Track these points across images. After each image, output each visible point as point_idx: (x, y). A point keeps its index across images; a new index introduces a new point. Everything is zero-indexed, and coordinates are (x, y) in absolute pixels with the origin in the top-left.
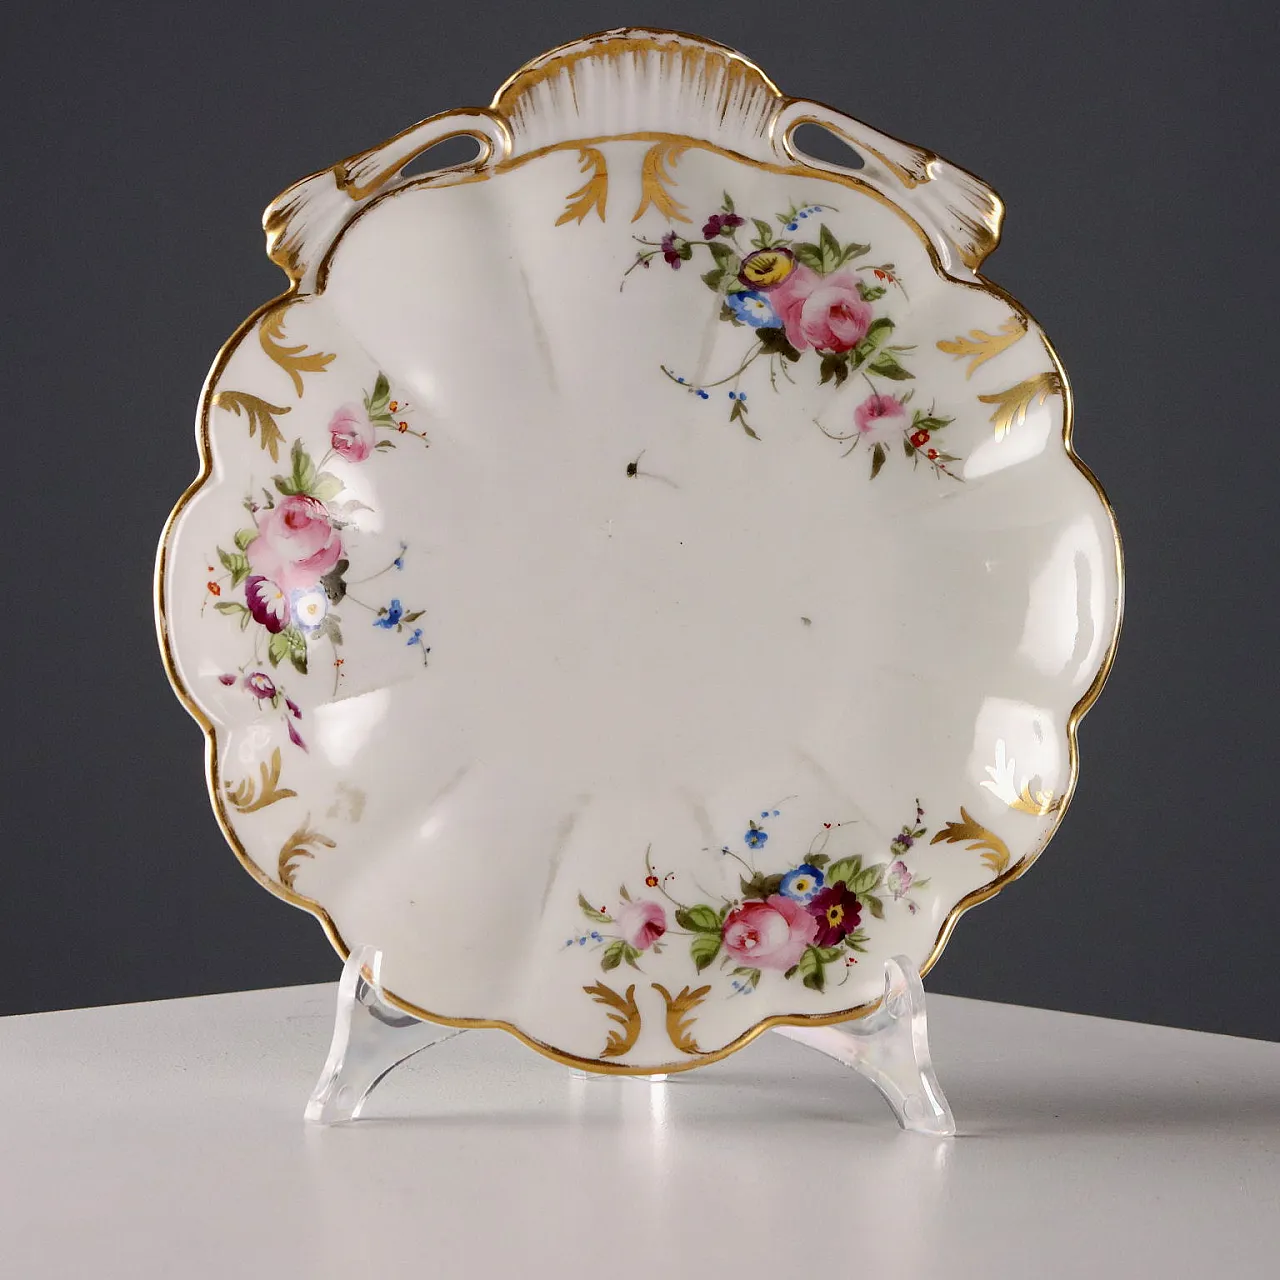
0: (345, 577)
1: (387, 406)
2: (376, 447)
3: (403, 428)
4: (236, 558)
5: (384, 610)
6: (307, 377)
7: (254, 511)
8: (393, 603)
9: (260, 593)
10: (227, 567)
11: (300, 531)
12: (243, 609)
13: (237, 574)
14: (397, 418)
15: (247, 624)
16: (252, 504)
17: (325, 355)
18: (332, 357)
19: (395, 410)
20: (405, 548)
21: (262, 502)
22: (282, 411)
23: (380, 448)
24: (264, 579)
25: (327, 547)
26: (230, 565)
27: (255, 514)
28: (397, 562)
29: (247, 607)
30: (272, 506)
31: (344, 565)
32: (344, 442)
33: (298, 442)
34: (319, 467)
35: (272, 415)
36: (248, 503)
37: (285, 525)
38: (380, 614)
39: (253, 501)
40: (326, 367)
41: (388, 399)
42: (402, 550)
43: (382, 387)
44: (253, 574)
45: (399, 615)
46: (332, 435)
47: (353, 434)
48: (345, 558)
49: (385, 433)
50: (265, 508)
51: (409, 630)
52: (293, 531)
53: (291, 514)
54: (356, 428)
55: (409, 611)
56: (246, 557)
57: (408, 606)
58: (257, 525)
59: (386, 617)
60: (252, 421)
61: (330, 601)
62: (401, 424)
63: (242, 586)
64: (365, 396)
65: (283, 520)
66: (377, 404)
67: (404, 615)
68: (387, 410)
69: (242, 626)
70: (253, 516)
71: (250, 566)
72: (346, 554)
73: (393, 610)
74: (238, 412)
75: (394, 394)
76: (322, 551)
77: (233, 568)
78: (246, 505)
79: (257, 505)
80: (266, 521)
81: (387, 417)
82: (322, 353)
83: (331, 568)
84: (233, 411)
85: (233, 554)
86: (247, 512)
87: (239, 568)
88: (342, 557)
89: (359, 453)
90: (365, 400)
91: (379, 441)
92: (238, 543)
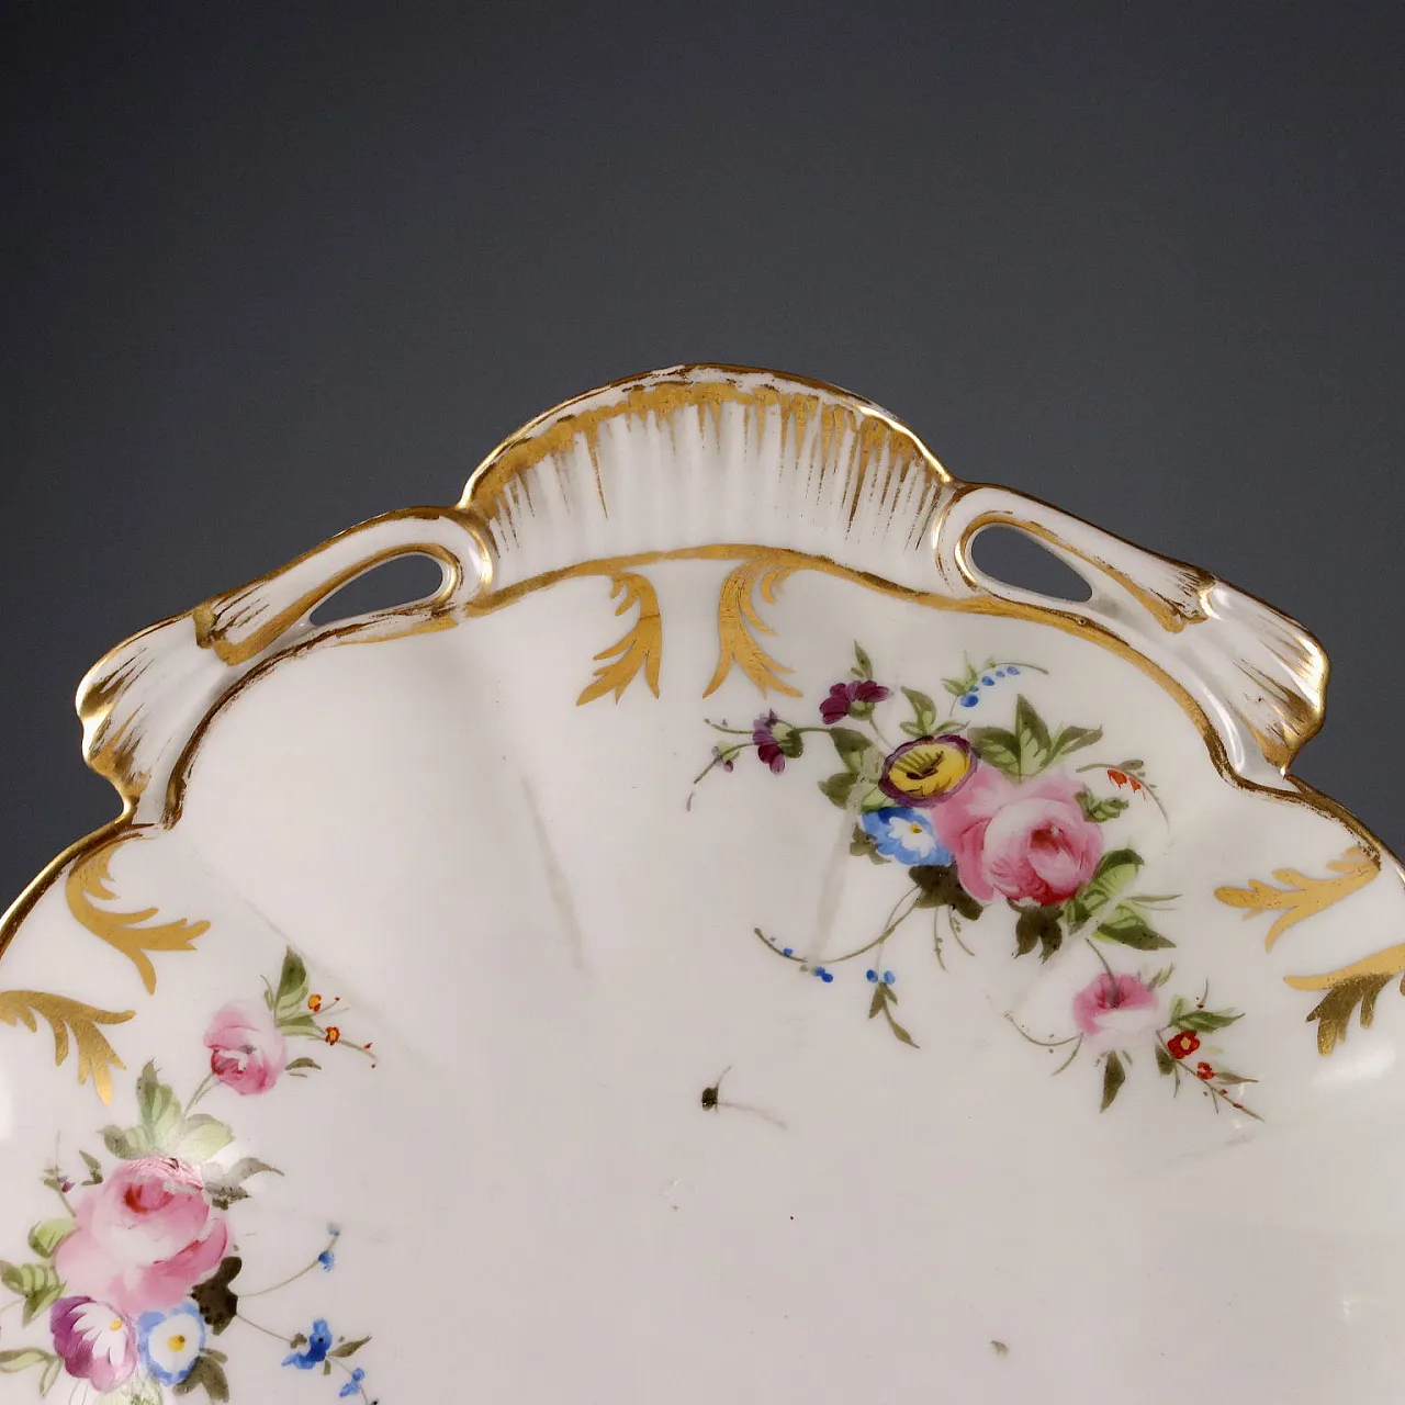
0: (234, 1286)
1: (304, 1003)
2: (288, 1068)
3: (333, 1037)
4: (33, 1274)
5: (300, 1339)
6: (160, 959)
7: (65, 1189)
8: (316, 1326)
9: (78, 1326)
10: (13, 1289)
11: (153, 1215)
12: (46, 1357)
13: (34, 1299)
14: (322, 1021)
15: (52, 1383)
16: (59, 1180)
17: (189, 923)
18: (202, 927)
19: (317, 1008)
20: (337, 1234)
21: (77, 1173)
22: (117, 1018)
23: (293, 1070)
24: (88, 1300)
25: (202, 1237)
26: (20, 1283)
27: (67, 1195)
28: (323, 1258)
29: (52, 1351)
30: (98, 1179)
31: (232, 1267)
32: (233, 1063)
33: (149, 1068)
34: (189, 1107)
35: (99, 1026)
36: (52, 1177)
37: (129, 1210)
38: (294, 1345)
39: (61, 1174)
40: (195, 942)
41: (305, 991)
42: (332, 1237)
43: (293, 972)
44: (67, 1294)
45: (327, 1346)
46: (210, 1052)
47: (248, 1050)
48: (234, 1254)
49: (300, 1046)
50: (85, 1184)
51: (341, 1369)
52: (141, 1216)
53: (134, 1189)
54: (253, 1039)
55: (342, 1339)
56: (53, 1268)
57: (340, 1331)
58: (74, 1215)
59: (305, 1349)
60: (60, 1040)
61: (210, 1328)
62: (329, 1030)
63: (45, 1317)
64: (266, 988)
65: (121, 1199)
66: (286, 1000)
67: (334, 1346)
68: (304, 1009)
69: (42, 1388)
70: (64, 1200)
71: (61, 1283)
72: (236, 1248)
73: (316, 1339)
74: (32, 1026)
75: (314, 983)
76: (195, 1246)
77: (27, 1288)
78: (47, 1182)
79: (70, 1180)
80: (89, 1206)
81: (305, 1020)
82: (184, 921)
83: (209, 1273)
84: (20, 1023)
85: (29, 1267)
86: (53, 1194)
87: (38, 1287)
88: (230, 1253)
89: (260, 1079)
90: (266, 993)
91: (292, 1058)
92: (36, 1245)
